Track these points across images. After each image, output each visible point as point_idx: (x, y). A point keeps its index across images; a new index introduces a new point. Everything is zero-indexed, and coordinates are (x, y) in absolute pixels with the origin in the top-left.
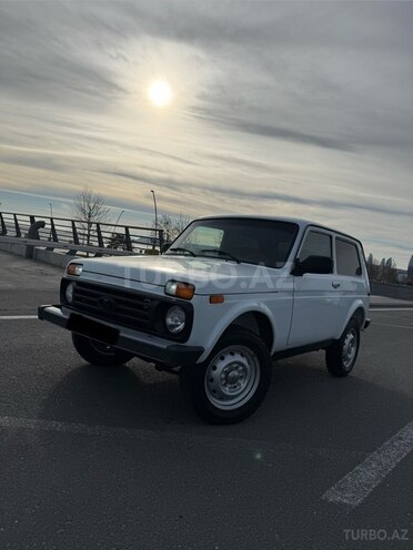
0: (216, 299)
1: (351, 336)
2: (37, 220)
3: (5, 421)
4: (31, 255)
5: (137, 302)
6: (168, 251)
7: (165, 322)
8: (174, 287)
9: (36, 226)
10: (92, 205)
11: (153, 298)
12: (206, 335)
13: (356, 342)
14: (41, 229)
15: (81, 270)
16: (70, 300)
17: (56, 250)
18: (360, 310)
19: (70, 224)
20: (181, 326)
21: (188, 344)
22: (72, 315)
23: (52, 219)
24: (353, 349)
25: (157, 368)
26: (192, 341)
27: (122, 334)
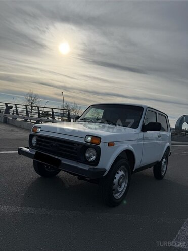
0: (111, 144)
1: (164, 160)
2: (8, 105)
3: (4, 208)
4: (6, 121)
5: (71, 146)
6: (79, 120)
7: (85, 155)
8: (90, 138)
9: (8, 108)
10: (33, 98)
11: (79, 144)
12: (107, 162)
13: (167, 163)
14: (11, 110)
15: (40, 130)
16: (34, 145)
17: (18, 119)
18: (168, 147)
19: (25, 107)
20: (94, 158)
21: (97, 167)
22: (37, 152)
23: (16, 105)
24: (165, 166)
25: (78, 178)
26: (100, 165)
27: (63, 162)
